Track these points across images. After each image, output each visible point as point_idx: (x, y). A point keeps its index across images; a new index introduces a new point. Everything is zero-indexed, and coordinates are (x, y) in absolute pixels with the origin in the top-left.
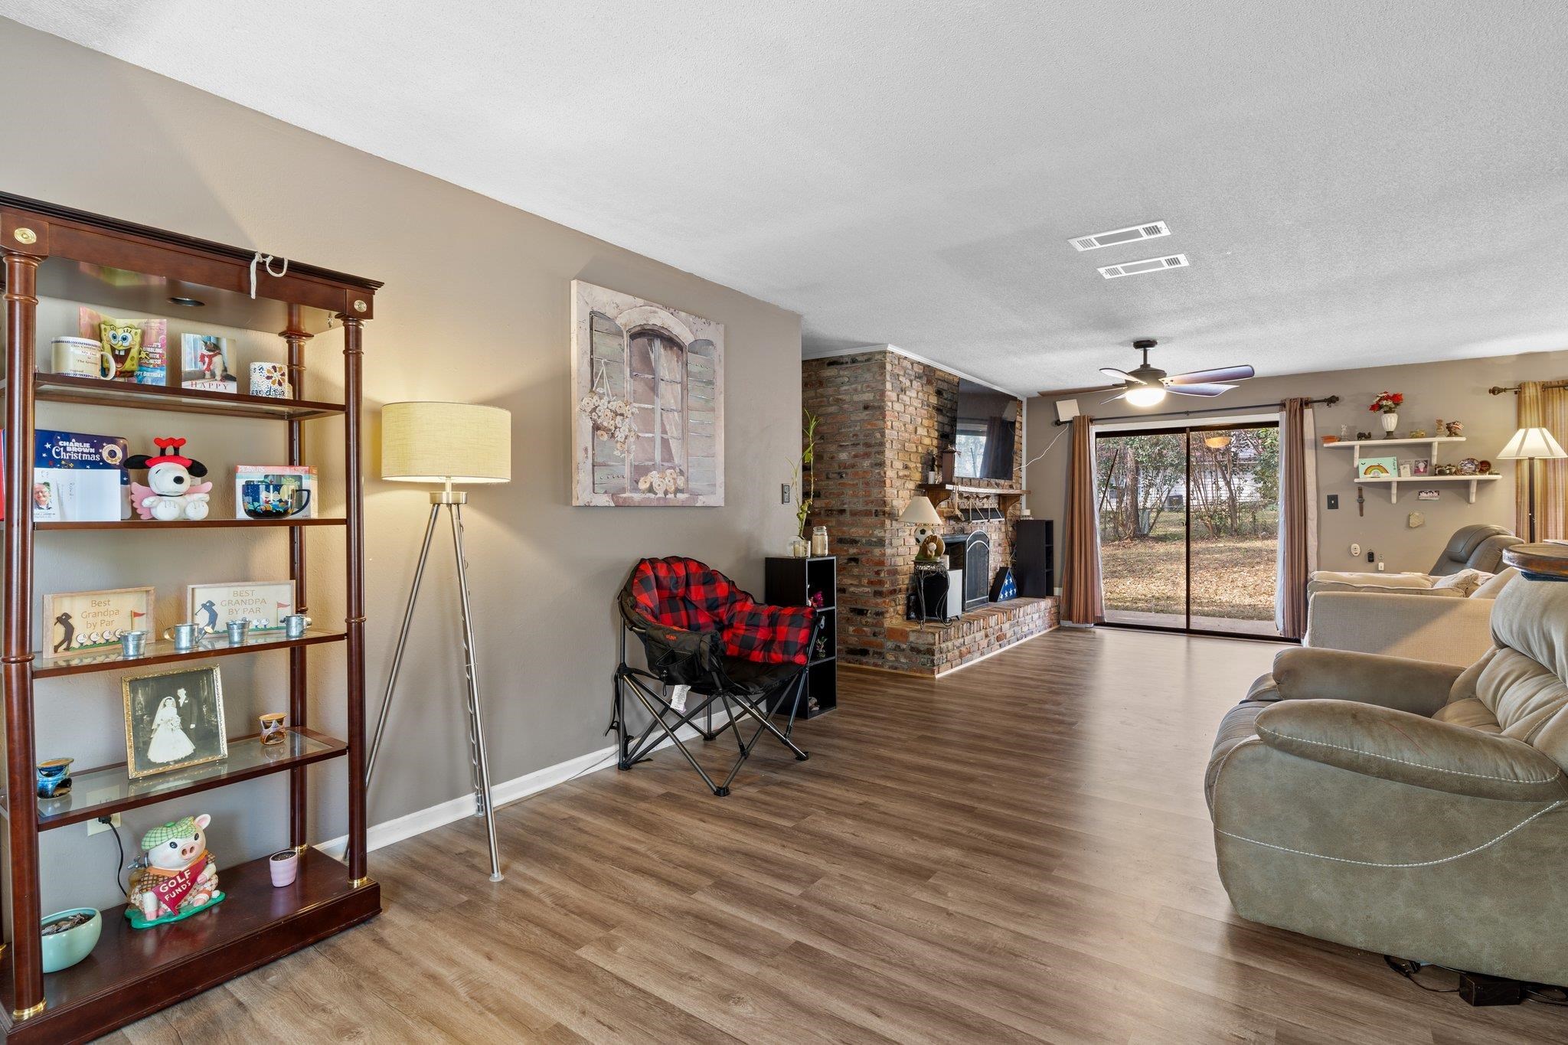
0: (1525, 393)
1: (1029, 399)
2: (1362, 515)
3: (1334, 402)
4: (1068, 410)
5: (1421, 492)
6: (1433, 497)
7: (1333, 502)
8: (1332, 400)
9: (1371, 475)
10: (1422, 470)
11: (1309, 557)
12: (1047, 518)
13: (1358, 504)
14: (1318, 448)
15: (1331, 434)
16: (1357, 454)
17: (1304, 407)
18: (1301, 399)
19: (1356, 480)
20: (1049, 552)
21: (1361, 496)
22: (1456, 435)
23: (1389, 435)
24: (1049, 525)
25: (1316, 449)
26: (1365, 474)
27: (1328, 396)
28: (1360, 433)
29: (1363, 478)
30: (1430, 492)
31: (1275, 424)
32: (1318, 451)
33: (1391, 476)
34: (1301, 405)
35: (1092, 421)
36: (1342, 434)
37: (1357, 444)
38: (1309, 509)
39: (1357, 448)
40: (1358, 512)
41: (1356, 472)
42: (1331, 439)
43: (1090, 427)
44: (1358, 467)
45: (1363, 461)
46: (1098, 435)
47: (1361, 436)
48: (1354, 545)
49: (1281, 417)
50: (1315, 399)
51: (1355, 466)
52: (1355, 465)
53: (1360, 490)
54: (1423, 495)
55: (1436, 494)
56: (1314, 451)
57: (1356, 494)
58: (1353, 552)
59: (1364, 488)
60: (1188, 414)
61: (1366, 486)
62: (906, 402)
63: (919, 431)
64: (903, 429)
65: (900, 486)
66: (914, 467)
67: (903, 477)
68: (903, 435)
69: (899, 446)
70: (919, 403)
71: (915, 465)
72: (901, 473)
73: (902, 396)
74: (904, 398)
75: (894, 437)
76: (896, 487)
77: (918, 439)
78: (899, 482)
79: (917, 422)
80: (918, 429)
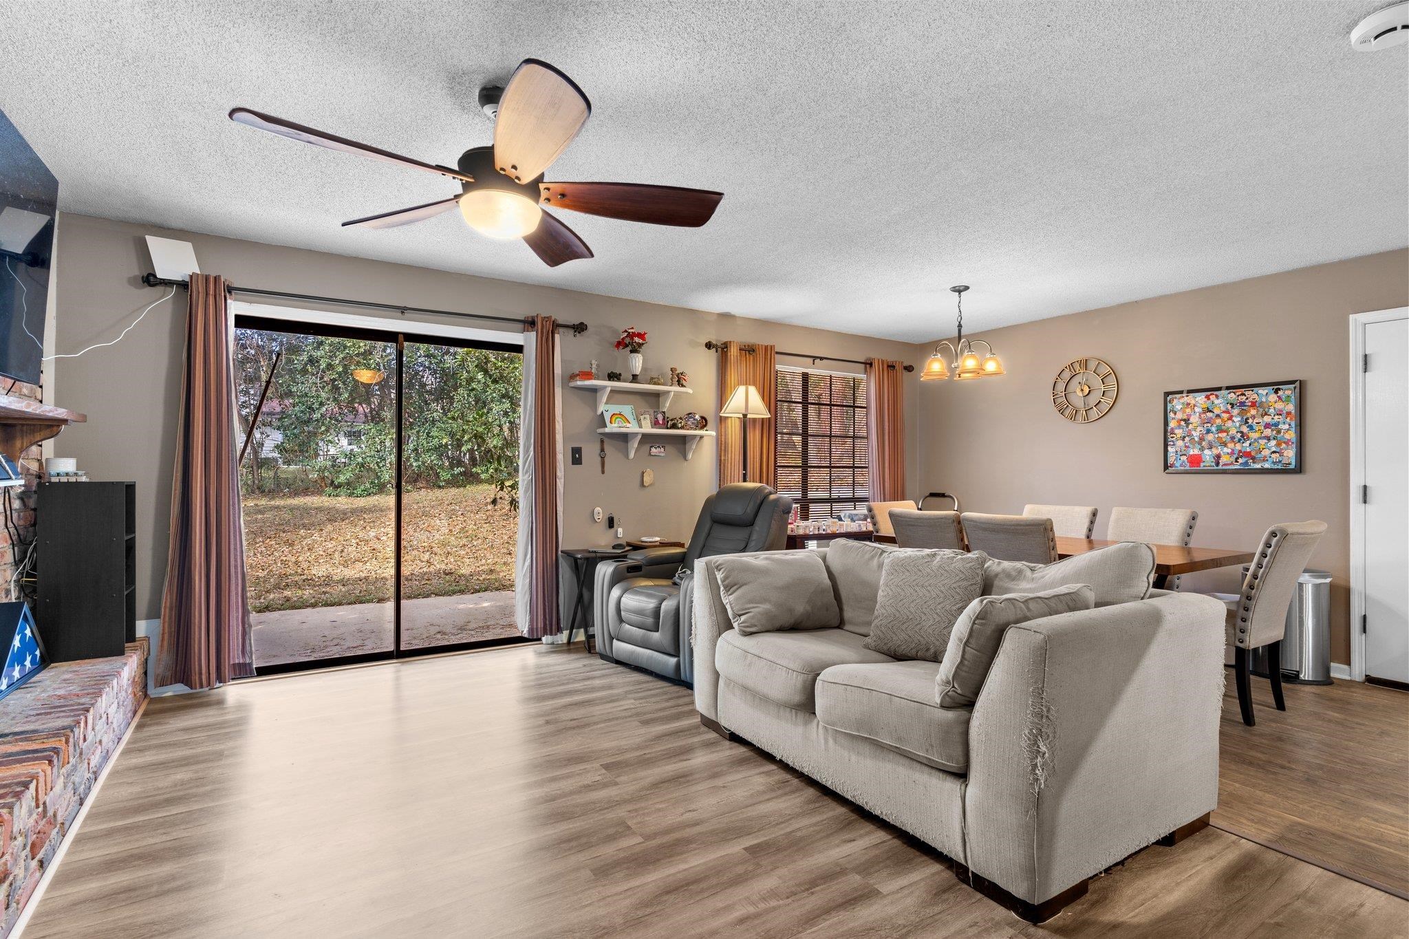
0: (730, 352)
2: (603, 472)
3: (582, 330)
5: (652, 447)
6: (660, 452)
7: (577, 456)
8: (580, 328)
9: (616, 425)
10: (661, 422)
12: (127, 479)
13: (599, 458)
14: (567, 386)
15: (580, 369)
16: (603, 397)
17: (556, 332)
18: (552, 320)
19: (601, 430)
20: (130, 548)
21: (602, 450)
22: (683, 386)
23: (635, 378)
24: (130, 489)
25: (565, 388)
26: (610, 422)
27: (577, 322)
28: (610, 372)
29: (607, 428)
30: (659, 447)
31: (518, 349)
32: (567, 391)
33: (632, 428)
34: (552, 328)
35: (230, 291)
36: (593, 371)
37: (606, 385)
38: (558, 464)
39: (606, 390)
40: (600, 469)
41: (601, 420)
42: (579, 376)
43: (229, 301)
44: (604, 414)
45: (610, 407)
46: (243, 321)
47: (611, 376)
48: (598, 509)
49: (525, 340)
50: (567, 323)
51: (599, 412)
53: (602, 442)
54: (653, 450)
55: (662, 450)
57: (597, 447)
58: (596, 517)
59: (606, 440)
60: (402, 313)
61: (609, 438)
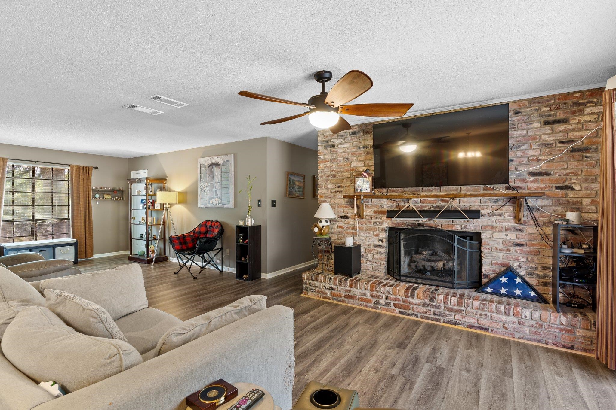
62: (338, 152)
63: (353, 165)
64: (334, 167)
65: (332, 197)
66: (348, 186)
67: (336, 192)
68: (335, 170)
69: (331, 176)
70: (353, 149)
71: (349, 185)
72: (334, 190)
73: (334, 150)
74: (336, 150)
75: (326, 173)
76: (329, 198)
77: (353, 170)
78: (332, 195)
79: (352, 160)
80: (352, 164)
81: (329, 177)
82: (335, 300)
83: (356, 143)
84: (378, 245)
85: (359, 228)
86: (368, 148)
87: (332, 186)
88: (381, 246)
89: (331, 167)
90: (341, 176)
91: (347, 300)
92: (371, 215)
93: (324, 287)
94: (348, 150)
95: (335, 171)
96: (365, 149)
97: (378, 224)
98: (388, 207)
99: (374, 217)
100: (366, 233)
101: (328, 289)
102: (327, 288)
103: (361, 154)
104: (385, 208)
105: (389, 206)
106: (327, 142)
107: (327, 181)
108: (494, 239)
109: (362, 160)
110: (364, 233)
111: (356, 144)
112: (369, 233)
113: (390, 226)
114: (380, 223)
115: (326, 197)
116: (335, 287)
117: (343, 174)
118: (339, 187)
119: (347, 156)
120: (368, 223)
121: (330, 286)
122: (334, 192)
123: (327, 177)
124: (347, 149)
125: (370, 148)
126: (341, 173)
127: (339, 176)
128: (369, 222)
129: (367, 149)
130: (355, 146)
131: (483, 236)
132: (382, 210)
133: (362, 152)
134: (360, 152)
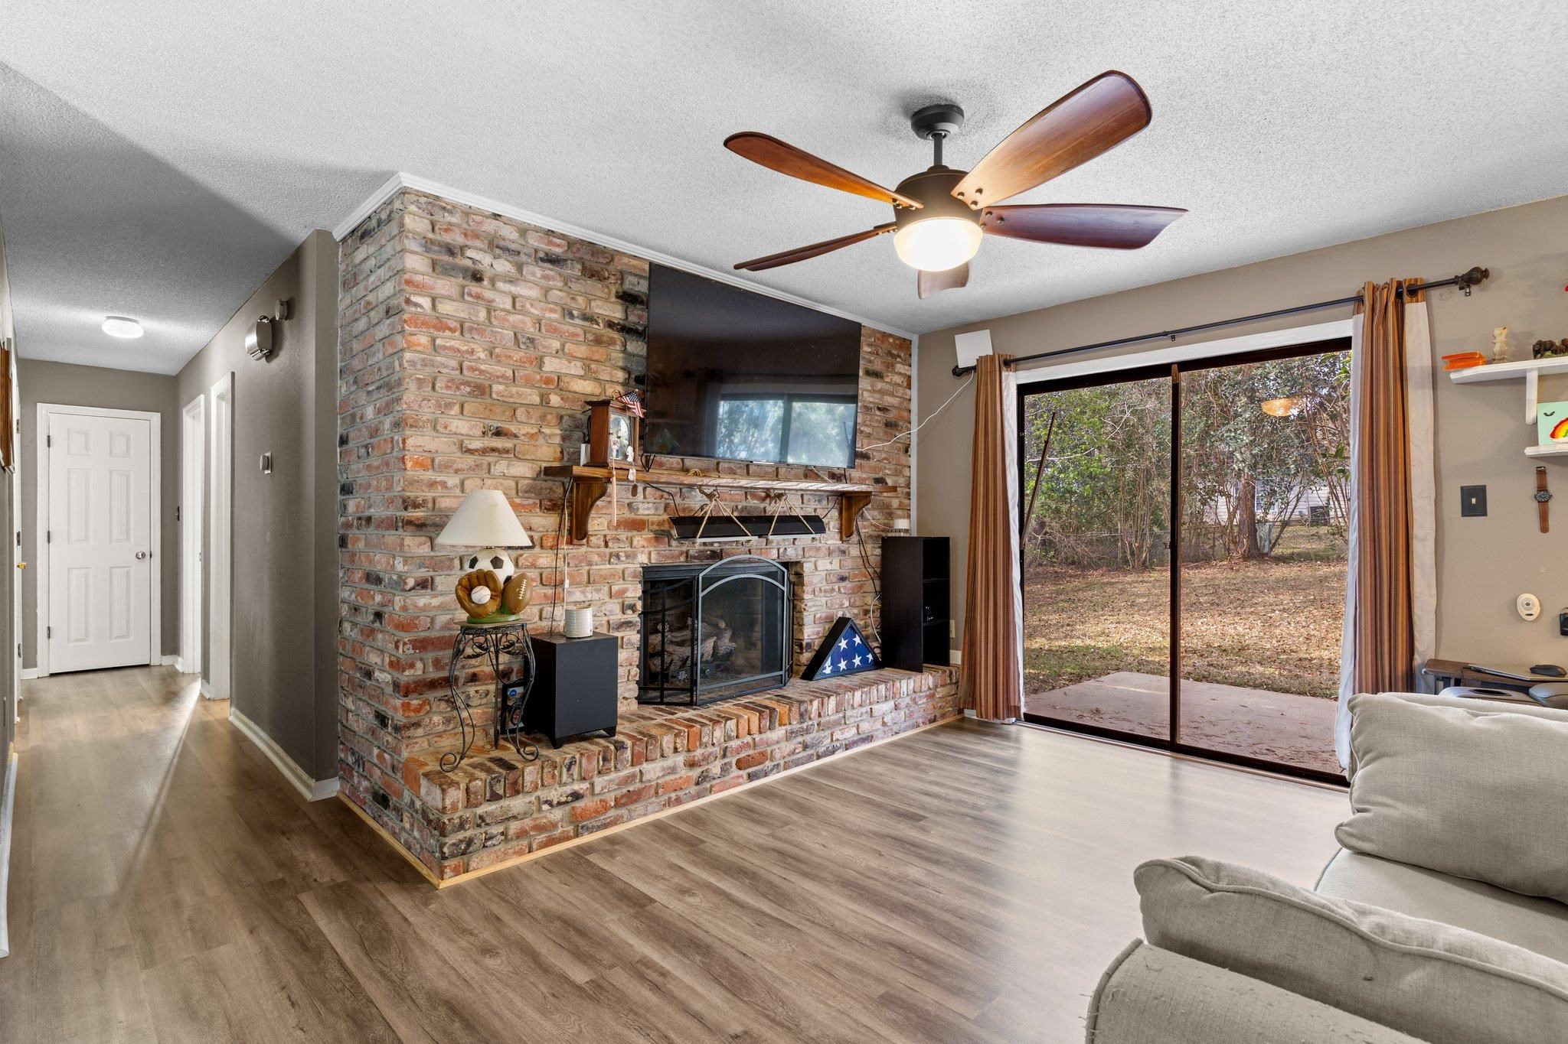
1: (923, 337)
2: (1544, 528)
3: (1478, 282)
4: (971, 349)
7: (1474, 501)
8: (1473, 279)
11: (1415, 618)
12: (940, 533)
13: (1535, 504)
14: (1440, 385)
15: (1468, 349)
16: (1532, 390)
17: (1406, 297)
18: (1400, 284)
19: (1530, 451)
21: (1542, 488)
24: (943, 545)
25: (1435, 388)
26: (1553, 435)
27: (1463, 270)
28: (1540, 343)
29: (1546, 446)
31: (1344, 343)
32: (1440, 393)
34: (1399, 295)
35: (1008, 363)
36: (1497, 348)
37: (1532, 367)
38: (1415, 516)
39: (1532, 379)
40: (1536, 522)
41: (1531, 435)
42: (1467, 360)
43: (1004, 374)
44: (1535, 423)
45: (1549, 407)
47: (1542, 349)
48: (1524, 597)
49: (1354, 328)
50: (1432, 280)
52: (1530, 418)
53: (1541, 473)
56: (1429, 393)
57: (1530, 483)
58: (1523, 612)
59: (1551, 469)
60: (1173, 338)
61: (1550, 462)
62: (494, 304)
63: (551, 365)
64: (482, 355)
65: (470, 469)
66: (532, 435)
67: (484, 451)
68: (483, 367)
69: (468, 389)
70: (552, 311)
71: (535, 430)
72: (476, 444)
73: (478, 290)
74: (488, 294)
75: (443, 371)
76: (457, 471)
77: (548, 381)
78: (470, 460)
79: (544, 347)
80: (547, 360)
81: (458, 388)
82: (588, 829)
83: (560, 293)
84: (623, 623)
85: (571, 576)
86: (598, 324)
87: (471, 429)
88: (630, 622)
89: (467, 352)
90: (506, 393)
91: (623, 811)
92: (605, 532)
93: (546, 802)
94: (532, 310)
95: (481, 372)
96: (587, 324)
97: (623, 559)
98: (648, 509)
99: (614, 539)
100: (589, 589)
101: (559, 804)
102: (555, 802)
103: (577, 335)
104: (641, 512)
105: (650, 505)
106: (450, 251)
107: (449, 406)
108: (817, 573)
109: (579, 355)
110: (584, 593)
111: (561, 298)
112: (598, 591)
113: (653, 561)
114: (627, 556)
115: (446, 467)
116: (581, 787)
117: (514, 390)
118: (498, 433)
119: (532, 330)
120: (596, 558)
121: (568, 789)
122: (477, 450)
123: (448, 387)
124: (528, 306)
125: (601, 325)
126: (507, 385)
127: (498, 393)
128: (599, 555)
129: (595, 326)
130: (556, 304)
131: (808, 568)
132: (633, 516)
133: (579, 331)
134: (572, 329)
